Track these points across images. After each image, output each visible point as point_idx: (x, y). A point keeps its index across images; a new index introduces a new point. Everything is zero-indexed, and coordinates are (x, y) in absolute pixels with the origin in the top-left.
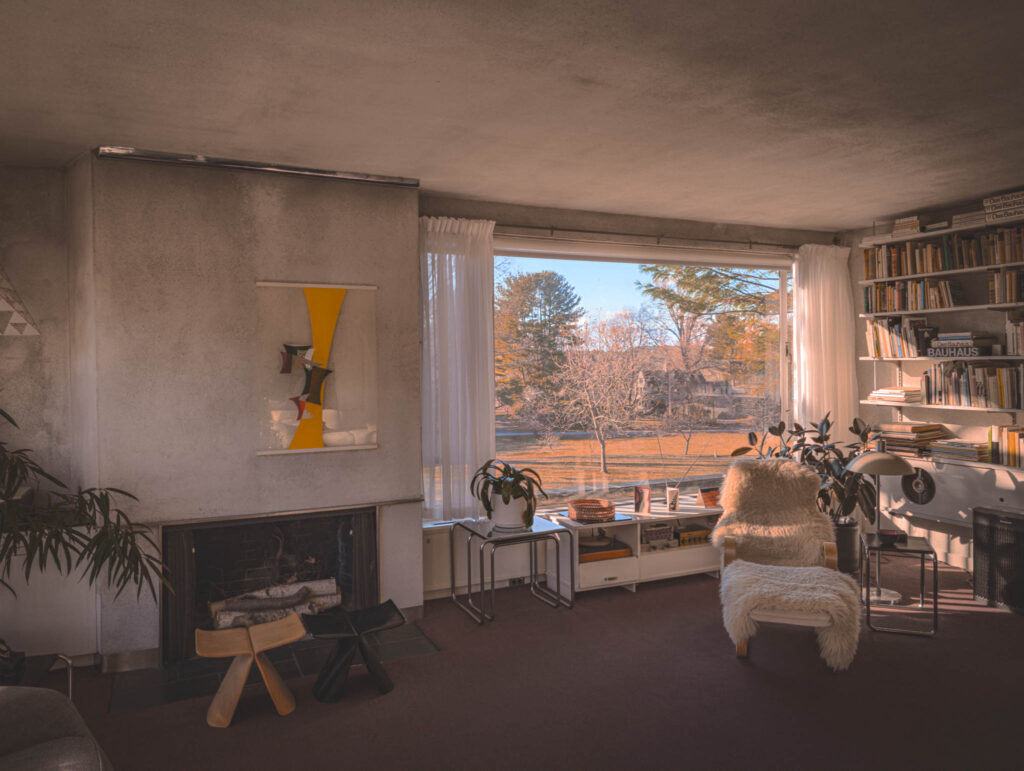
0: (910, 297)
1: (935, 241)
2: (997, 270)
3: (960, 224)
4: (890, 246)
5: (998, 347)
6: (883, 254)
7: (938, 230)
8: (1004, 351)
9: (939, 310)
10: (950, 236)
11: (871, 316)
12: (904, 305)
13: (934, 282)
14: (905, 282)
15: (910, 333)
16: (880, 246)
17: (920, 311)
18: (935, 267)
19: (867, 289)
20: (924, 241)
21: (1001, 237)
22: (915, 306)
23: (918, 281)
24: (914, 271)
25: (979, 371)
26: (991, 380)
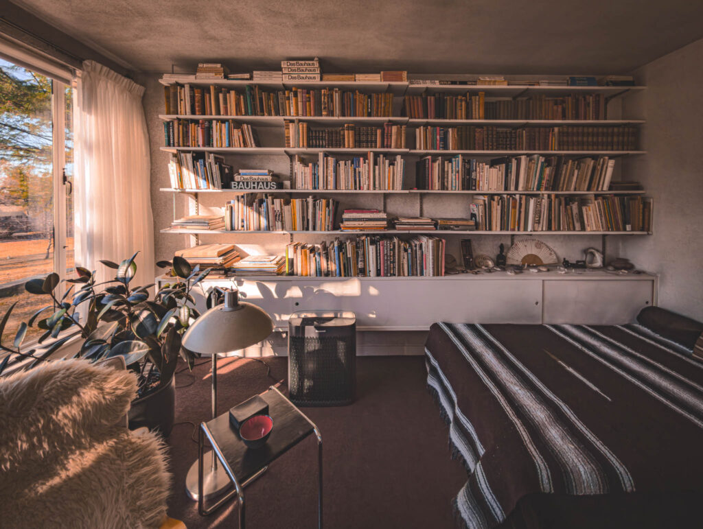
0: (215, 135)
1: (239, 90)
2: (292, 121)
3: (260, 78)
4: (193, 87)
5: (287, 183)
6: (186, 93)
7: (239, 80)
8: (293, 186)
9: (243, 149)
10: (251, 87)
11: (173, 150)
12: (208, 141)
13: (238, 124)
14: (210, 121)
15: (215, 168)
16: (182, 86)
17: (225, 148)
18: (238, 112)
19: (168, 125)
20: (229, 89)
21: (296, 95)
22: (220, 143)
23: (223, 121)
24: (218, 113)
25: (277, 201)
26: (286, 208)
